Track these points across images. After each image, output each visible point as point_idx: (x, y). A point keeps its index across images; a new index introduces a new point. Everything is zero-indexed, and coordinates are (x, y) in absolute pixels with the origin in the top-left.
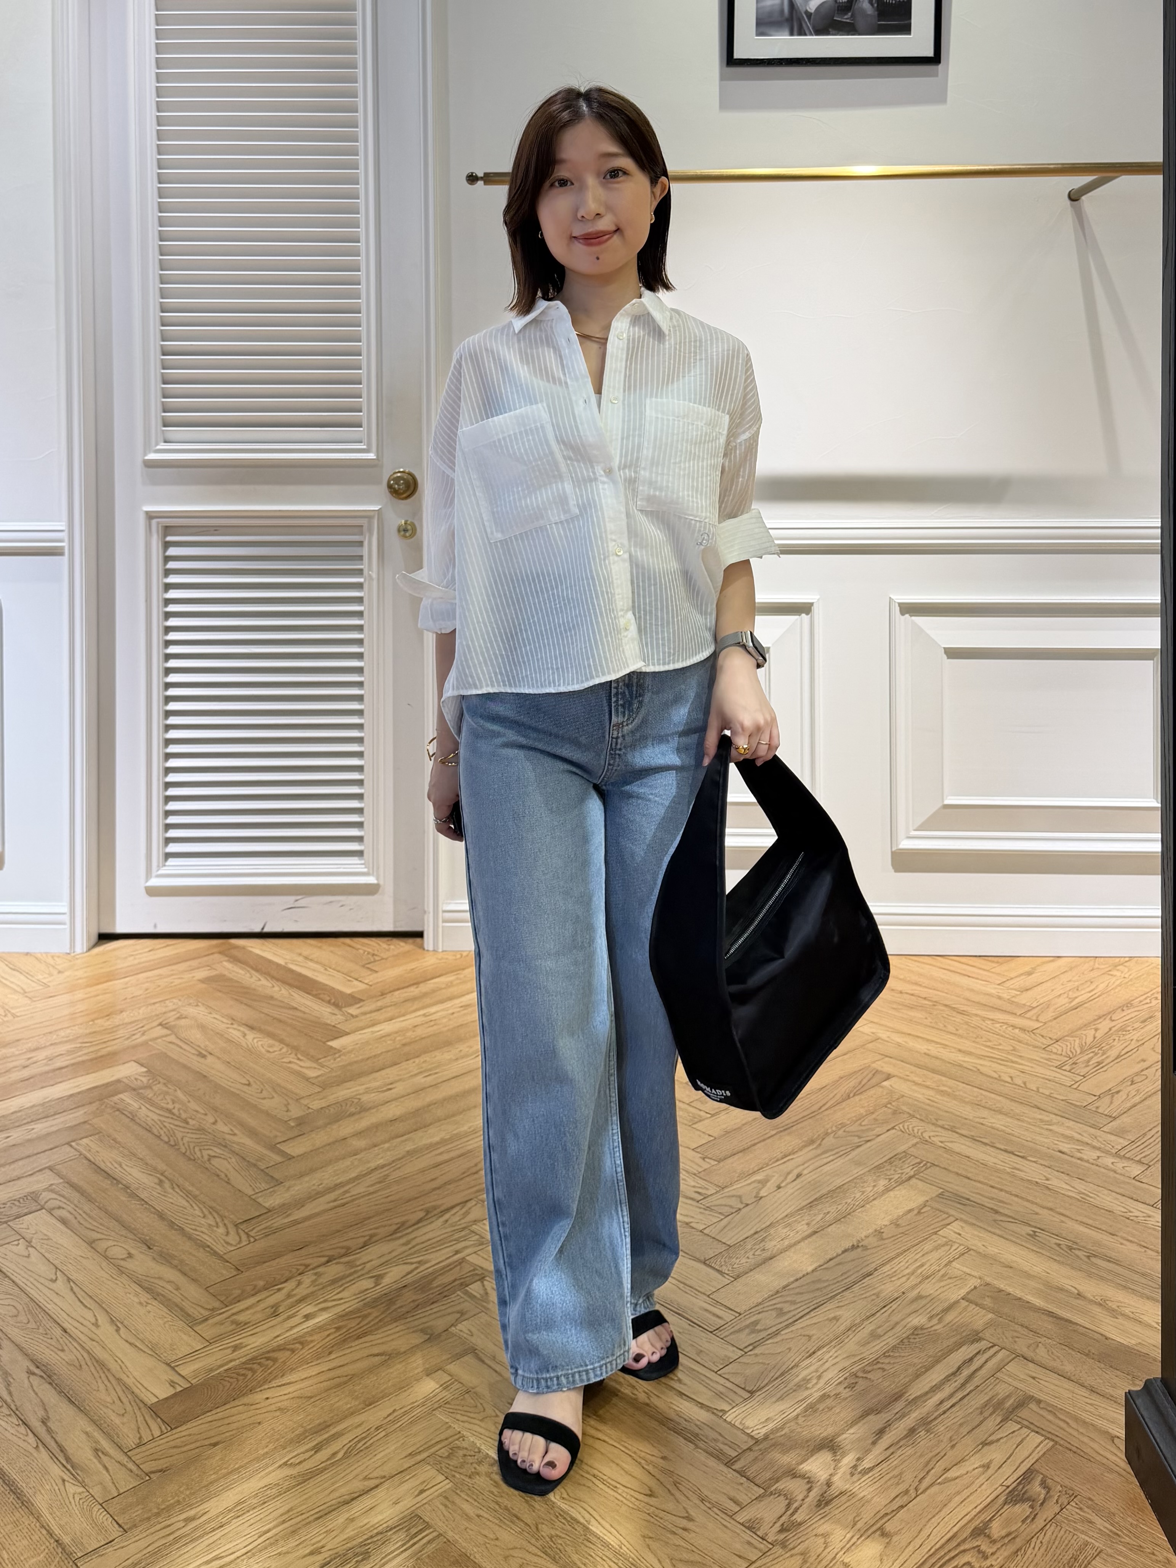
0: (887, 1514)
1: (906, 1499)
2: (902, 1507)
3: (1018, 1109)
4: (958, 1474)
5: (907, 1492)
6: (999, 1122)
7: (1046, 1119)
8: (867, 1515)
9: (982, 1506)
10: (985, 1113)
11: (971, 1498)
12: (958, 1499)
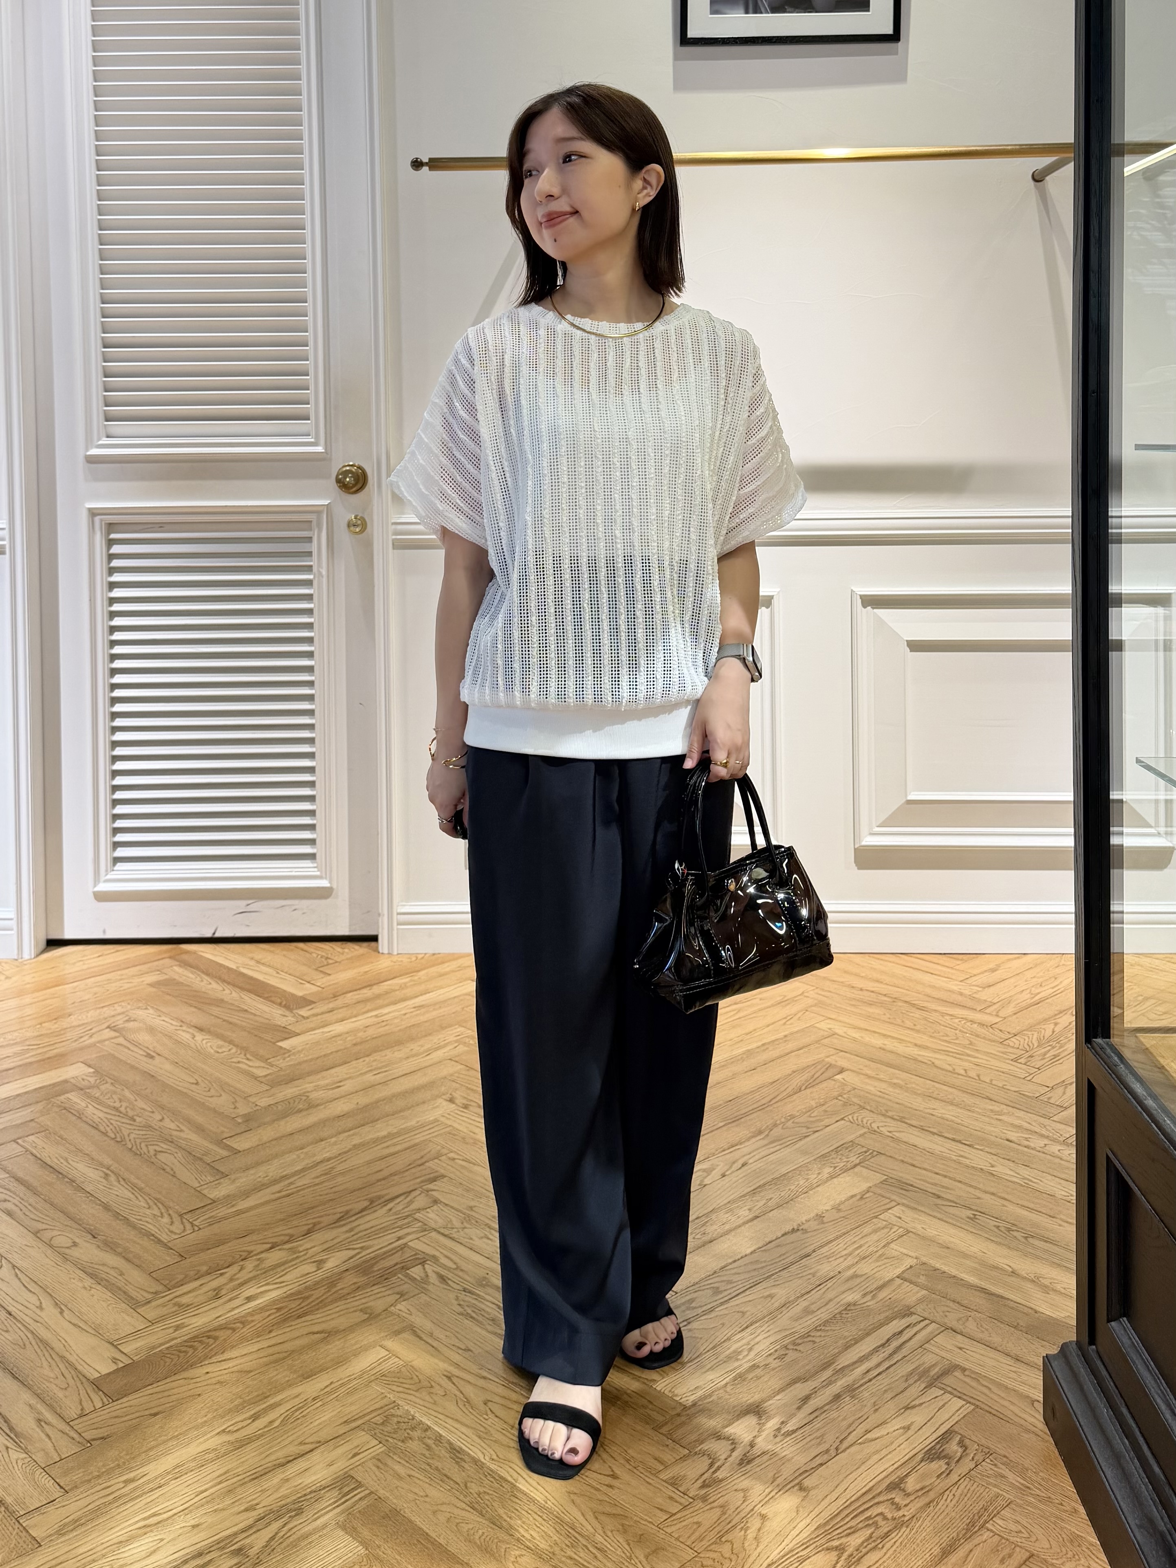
0: (806, 1471)
1: (826, 1457)
2: (822, 1465)
3: (969, 1100)
4: (877, 1436)
5: (827, 1451)
6: (949, 1112)
7: (998, 1109)
8: (787, 1472)
9: (899, 1463)
10: (936, 1104)
11: (889, 1456)
12: (876, 1457)
